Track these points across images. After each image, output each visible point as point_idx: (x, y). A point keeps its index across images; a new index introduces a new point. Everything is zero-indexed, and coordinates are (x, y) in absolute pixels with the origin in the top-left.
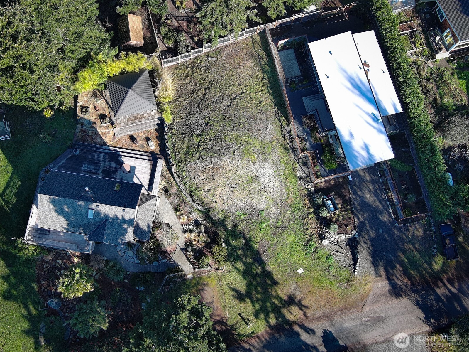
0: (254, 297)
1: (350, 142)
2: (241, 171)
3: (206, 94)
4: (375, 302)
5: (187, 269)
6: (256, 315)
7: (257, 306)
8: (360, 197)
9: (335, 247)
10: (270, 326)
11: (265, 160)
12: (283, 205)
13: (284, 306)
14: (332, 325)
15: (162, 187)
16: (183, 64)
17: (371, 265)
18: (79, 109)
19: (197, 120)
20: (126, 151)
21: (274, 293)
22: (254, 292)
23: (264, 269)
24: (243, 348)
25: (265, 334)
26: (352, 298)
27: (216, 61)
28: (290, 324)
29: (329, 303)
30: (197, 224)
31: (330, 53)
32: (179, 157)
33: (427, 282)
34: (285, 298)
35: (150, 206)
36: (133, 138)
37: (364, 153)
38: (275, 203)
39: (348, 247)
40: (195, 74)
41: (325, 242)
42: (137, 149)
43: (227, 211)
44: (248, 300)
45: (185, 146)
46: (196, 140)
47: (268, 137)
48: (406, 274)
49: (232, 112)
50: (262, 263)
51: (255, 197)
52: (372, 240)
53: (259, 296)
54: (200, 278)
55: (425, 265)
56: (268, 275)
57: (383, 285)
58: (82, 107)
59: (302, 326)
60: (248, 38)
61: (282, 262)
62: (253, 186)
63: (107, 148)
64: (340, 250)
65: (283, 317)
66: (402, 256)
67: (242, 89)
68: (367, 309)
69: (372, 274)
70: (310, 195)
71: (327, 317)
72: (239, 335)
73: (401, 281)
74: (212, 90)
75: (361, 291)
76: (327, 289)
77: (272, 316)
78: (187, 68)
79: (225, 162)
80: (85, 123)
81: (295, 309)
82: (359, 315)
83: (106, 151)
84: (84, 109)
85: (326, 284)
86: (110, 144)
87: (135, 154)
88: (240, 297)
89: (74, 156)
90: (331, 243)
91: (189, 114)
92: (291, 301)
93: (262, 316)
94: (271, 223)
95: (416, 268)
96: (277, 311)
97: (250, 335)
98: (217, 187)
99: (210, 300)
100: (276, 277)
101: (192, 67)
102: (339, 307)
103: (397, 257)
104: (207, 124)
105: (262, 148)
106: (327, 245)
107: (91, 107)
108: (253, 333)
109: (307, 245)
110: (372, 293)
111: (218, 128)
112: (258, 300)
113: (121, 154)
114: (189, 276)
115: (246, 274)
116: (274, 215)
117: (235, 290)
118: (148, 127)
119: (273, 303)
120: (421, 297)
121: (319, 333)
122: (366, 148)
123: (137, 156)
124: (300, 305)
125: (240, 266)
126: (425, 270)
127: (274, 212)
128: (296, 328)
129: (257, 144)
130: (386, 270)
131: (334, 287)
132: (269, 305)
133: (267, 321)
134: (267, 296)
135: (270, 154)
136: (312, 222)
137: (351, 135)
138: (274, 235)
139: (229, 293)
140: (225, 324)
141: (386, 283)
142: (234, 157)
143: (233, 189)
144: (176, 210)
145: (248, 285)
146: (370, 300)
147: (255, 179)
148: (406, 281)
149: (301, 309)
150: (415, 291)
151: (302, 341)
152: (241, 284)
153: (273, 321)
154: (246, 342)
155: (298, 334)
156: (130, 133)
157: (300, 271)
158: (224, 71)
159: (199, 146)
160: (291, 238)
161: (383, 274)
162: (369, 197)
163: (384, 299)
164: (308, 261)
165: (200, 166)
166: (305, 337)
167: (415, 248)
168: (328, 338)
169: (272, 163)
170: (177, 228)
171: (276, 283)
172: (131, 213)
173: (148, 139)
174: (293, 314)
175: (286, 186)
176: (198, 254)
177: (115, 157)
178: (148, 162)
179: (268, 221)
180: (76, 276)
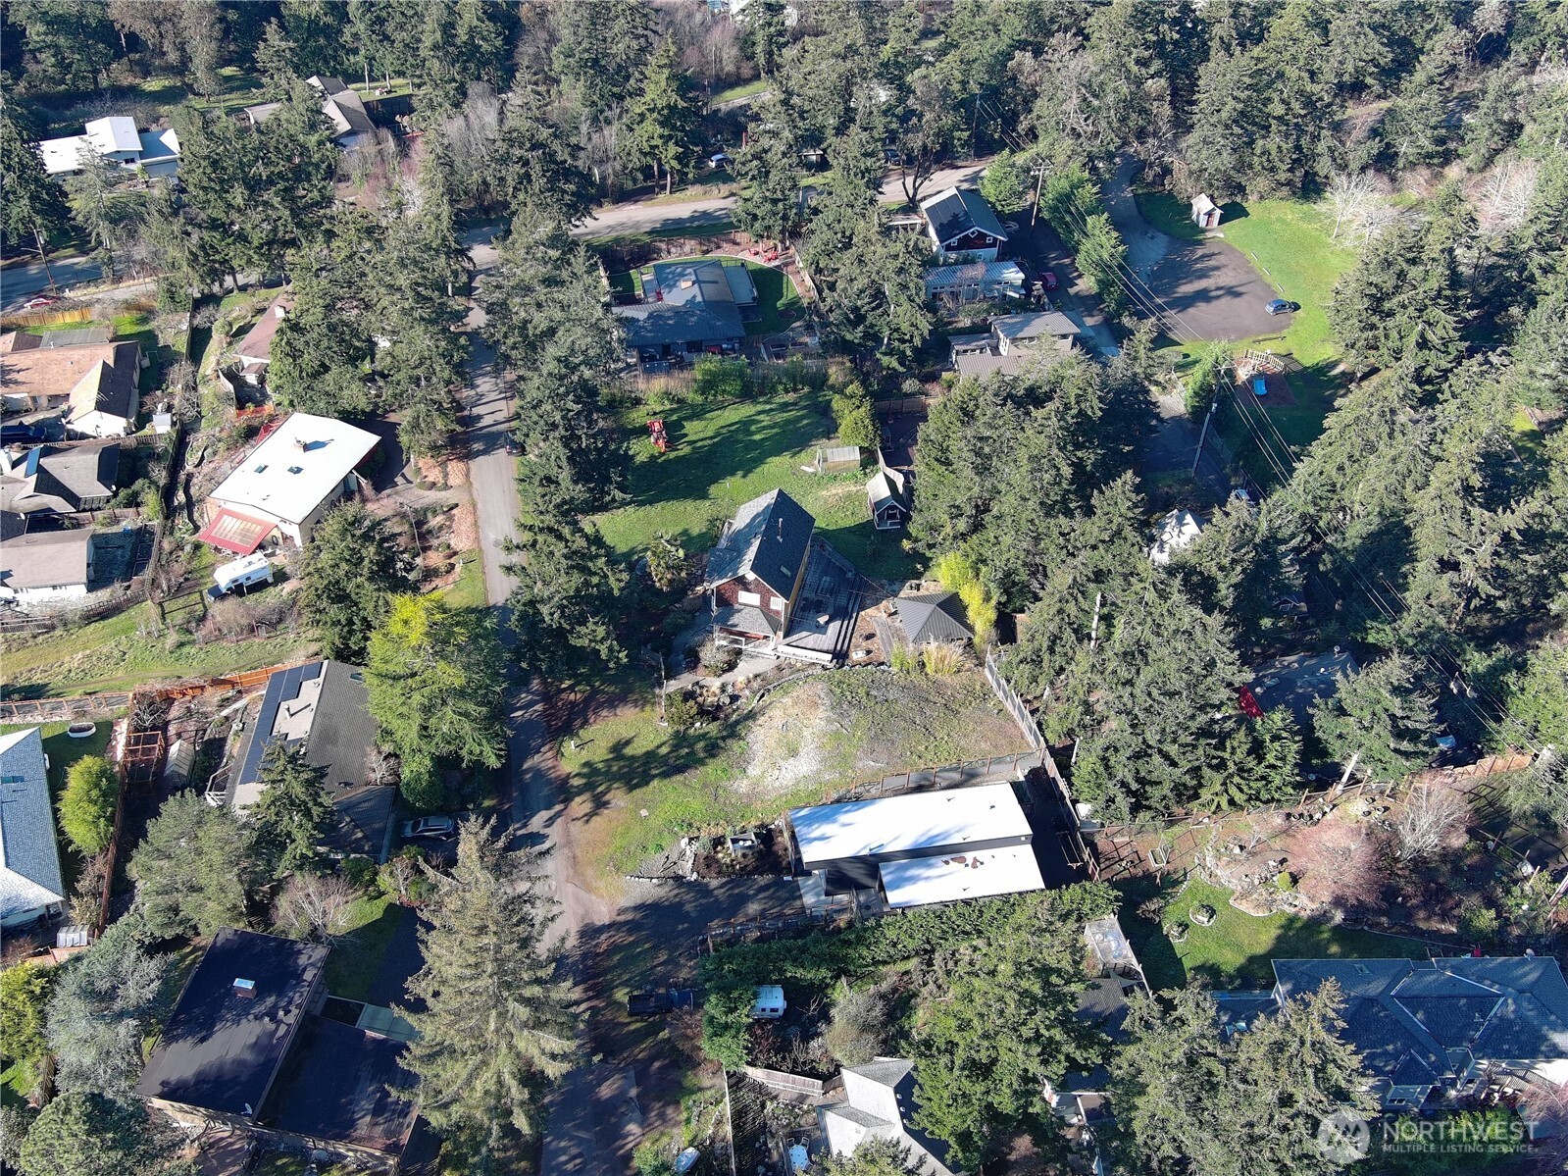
0: (615, 763)
1: (834, 821)
2: (806, 733)
3: (935, 703)
4: (577, 900)
5: (670, 688)
6: (587, 764)
7: (600, 765)
8: (756, 895)
10: (568, 776)
11: (823, 761)
12: (752, 797)
13: (595, 796)
14: (554, 845)
15: (793, 660)
17: (639, 902)
18: (916, 582)
19: (894, 694)
20: (850, 628)
21: (615, 786)
22: (621, 763)
23: (655, 776)
24: (544, 745)
25: (558, 772)
26: (590, 872)
28: (567, 801)
29: (588, 844)
30: (734, 698)
33: (597, 976)
34: (607, 798)
35: (761, 626)
36: (870, 637)
37: (816, 834)
38: (755, 785)
39: (672, 873)
40: (971, 698)
41: (684, 843)
42: (853, 640)
43: (750, 738)
44: (611, 756)
47: (860, 764)
48: (614, 949)
49: (903, 725)
50: (665, 775)
51: (765, 758)
52: (681, 904)
53: (614, 769)
54: (653, 704)
55: (626, 977)
56: (645, 780)
57: (603, 914)
59: (558, 814)
62: (784, 751)
63: (856, 609)
64: (669, 863)
65: (579, 794)
66: (647, 946)
67: (942, 738)
68: (570, 888)
69: (626, 901)
70: (763, 826)
71: (569, 843)
72: (563, 740)
73: (604, 941)
74: (942, 709)
75: (601, 884)
76: (611, 843)
77: (583, 781)
79: (822, 713)
80: (895, 587)
81: (587, 807)
82: (562, 878)
83: (850, 607)
84: (918, 587)
85: (618, 842)
86: (863, 613)
87: (845, 636)
88: (618, 748)
90: (683, 854)
91: (904, 688)
92: (600, 805)
93: (585, 770)
94: (725, 783)
95: (624, 964)
96: (589, 787)
97: (559, 754)
99: (619, 713)
100: (637, 792)
102: (578, 853)
103: (647, 940)
104: (886, 700)
105: (844, 758)
106: (679, 846)
108: (563, 756)
109: (684, 822)
110: (594, 898)
111: (878, 710)
112: (610, 767)
113: (846, 623)
114: (657, 691)
115: (651, 756)
116: (736, 786)
117: (628, 742)
118: (887, 652)
119: (602, 785)
120: (575, 963)
121: (545, 831)
123: (841, 638)
124: (593, 814)
125: (664, 750)
126: (619, 976)
127: (743, 786)
128: (558, 808)
129: (846, 749)
130: (626, 923)
131: (611, 852)
132: (600, 779)
133: (576, 776)
134: (611, 777)
135: (833, 767)
136: (718, 830)
138: (705, 786)
139: (626, 734)
140: (582, 727)
141: (607, 921)
142: (829, 721)
143: (780, 728)
144: (756, 676)
145: (633, 758)
146: (582, 894)
147: (793, 753)
148: (604, 946)
149: (585, 815)
150: (584, 956)
151: (539, 811)
152: (636, 749)
153: (576, 782)
154: (551, 748)
155: (548, 808)
156: (878, 633)
157: (644, 812)
158: (975, 723)
159: (852, 692)
160: (697, 805)
161: (622, 918)
162: (753, 908)
163: (581, 911)
164: (656, 822)
165: (818, 692)
166: (544, 815)
167: (659, 965)
168: (536, 838)
169: (818, 772)
170: (728, 677)
171: (632, 788)
172: (746, 571)
173: (869, 652)
174: (580, 805)
175: (781, 796)
176: (688, 696)
177: (841, 613)
178: (832, 647)
179: (729, 779)
180: (673, 549)
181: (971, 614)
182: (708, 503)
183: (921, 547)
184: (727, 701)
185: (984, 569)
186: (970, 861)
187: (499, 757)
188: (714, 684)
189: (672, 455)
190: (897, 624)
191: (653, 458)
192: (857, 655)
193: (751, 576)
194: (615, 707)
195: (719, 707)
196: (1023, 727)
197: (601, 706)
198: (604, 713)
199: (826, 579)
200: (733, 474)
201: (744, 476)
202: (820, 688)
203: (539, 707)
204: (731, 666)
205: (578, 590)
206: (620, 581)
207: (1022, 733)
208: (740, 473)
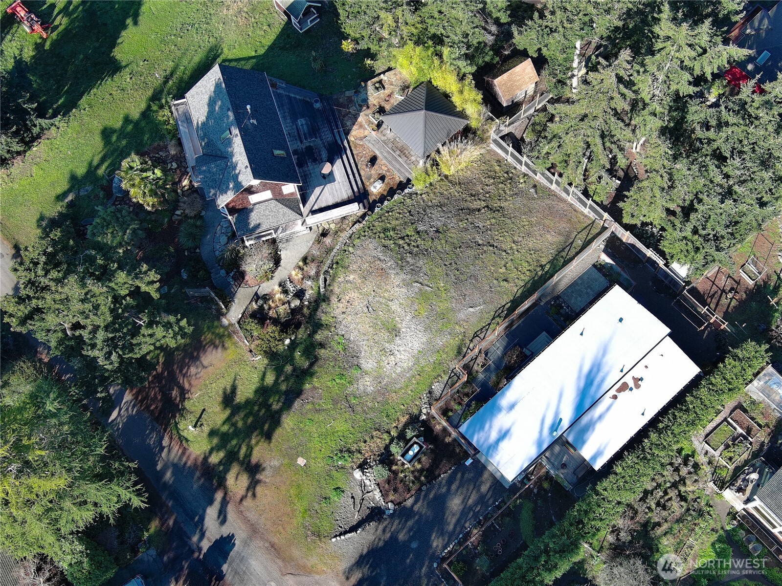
0: (237, 418)
2: (394, 306)
3: (479, 210)
5: (234, 313)
6: (212, 433)
7: (225, 428)
8: (450, 490)
9: (358, 493)
10: (206, 459)
11: (427, 329)
12: (383, 391)
13: (242, 463)
14: (246, 543)
15: (327, 227)
16: (509, 165)
17: (356, 555)
18: (376, 79)
19: (438, 219)
20: (352, 161)
21: (253, 442)
22: (242, 414)
23: (279, 412)
24: (162, 438)
25: (192, 457)
26: (296, 553)
27: (533, 199)
28: (222, 484)
29: (274, 523)
30: (300, 294)
31: (621, 320)
32: (376, 224)
34: (254, 460)
35: (284, 215)
36: (373, 160)
38: (378, 378)
39: (368, 511)
40: (501, 186)
41: (358, 474)
42: (362, 173)
43: (337, 323)
44: (228, 412)
45: (394, 222)
46: (410, 231)
47: (462, 316)
49: (471, 253)
50: (288, 405)
51: (371, 347)
53: (240, 424)
54: (229, 336)
56: (275, 420)
58: (380, 82)
59: (224, 503)
60: (589, 218)
61: (301, 430)
62: (384, 335)
63: (343, 136)
64: (358, 501)
65: (226, 470)
67: (511, 248)
70: (414, 420)
71: (254, 531)
72: (176, 424)
74: (489, 214)
75: (313, 560)
76: (294, 510)
77: (222, 454)
78: (507, 173)
80: (362, 96)
81: (244, 480)
82: (276, 574)
83: (338, 138)
84: (380, 85)
85: (300, 506)
86: (351, 138)
87: (353, 172)
88: (228, 399)
89: (311, 105)
90: (362, 485)
91: (441, 206)
92: (253, 470)
93: (215, 441)
94: (350, 389)
96: (231, 457)
97: (182, 439)
98: (358, 288)
99: (205, 363)
100: (278, 433)
101: (510, 177)
102: (275, 540)
104: (437, 231)
105: (442, 316)
106: (355, 479)
107: (387, 92)
108: (187, 440)
109: (341, 451)
110: (317, 577)
111: (439, 247)
112: (234, 425)
113: (344, 157)
114: (225, 321)
115: (263, 391)
116: (362, 388)
117: (234, 389)
118: (399, 171)
119: (240, 448)
121: (225, 531)
122: (504, 435)
123: (351, 177)
124: (253, 484)
125: (270, 379)
127: (367, 384)
128: (219, 496)
129: (442, 306)
131: (300, 520)
132: (234, 442)
133: (211, 452)
134: (245, 434)
135: (440, 331)
136: (377, 444)
137: (512, 407)
138: (335, 402)
139: (226, 383)
140: (183, 399)
142: (408, 285)
143: (366, 310)
144: (305, 260)
145: (248, 402)
147: (395, 332)
149: (248, 490)
151: (205, 511)
152: (246, 391)
153: (215, 459)
154: (171, 438)
155: (211, 502)
156: (378, 153)
157: (301, 461)
158: (525, 214)
159: (402, 238)
160: (341, 426)
161: (353, 580)
164: (319, 466)
165: (374, 253)
166: (212, 513)
168: (224, 545)
169: (429, 342)
170: (281, 274)
171: (268, 436)
172: (247, 179)
173: (382, 178)
174: (236, 482)
175: (410, 380)
176: (260, 316)
177: (335, 151)
178: (350, 192)
179: (350, 383)
180: (149, 174)
181: (456, 99)
182: (125, 74)
183: (363, 45)
184: (297, 302)
185: (446, 51)
186: (631, 384)
187: (139, 493)
188: (271, 287)
189: (54, 35)
190: (390, 135)
191: (39, 47)
192: (376, 189)
193: (256, 182)
194: (198, 358)
195: (294, 311)
196: (570, 199)
197: (183, 365)
198: (193, 370)
199: (301, 122)
200: (124, 27)
201: (136, 23)
202: (372, 247)
203: (128, 397)
204: (277, 261)
205: (112, 311)
206: (152, 282)
207: (571, 205)
208: (129, 21)
